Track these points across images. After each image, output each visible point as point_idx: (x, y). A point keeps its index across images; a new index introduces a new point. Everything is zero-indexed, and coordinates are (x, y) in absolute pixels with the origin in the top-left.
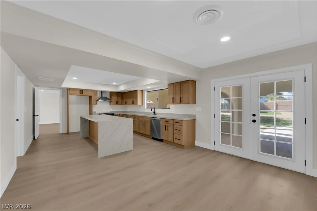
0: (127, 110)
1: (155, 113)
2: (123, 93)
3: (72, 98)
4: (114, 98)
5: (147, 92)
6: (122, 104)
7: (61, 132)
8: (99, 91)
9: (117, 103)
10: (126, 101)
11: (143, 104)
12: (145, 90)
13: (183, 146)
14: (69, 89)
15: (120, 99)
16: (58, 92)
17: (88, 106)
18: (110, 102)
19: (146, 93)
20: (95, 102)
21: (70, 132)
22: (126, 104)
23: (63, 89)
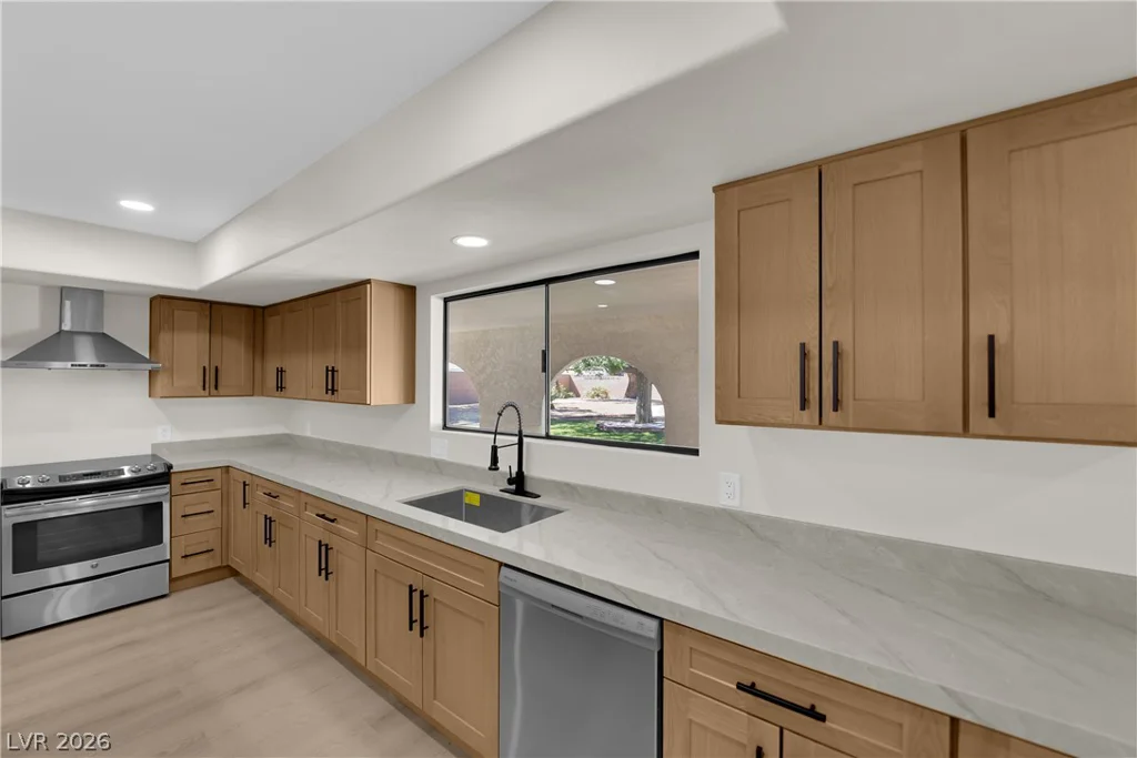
0: (297, 432)
2: (264, 308)
4: (190, 346)
5: (446, 301)
6: (253, 389)
9: (212, 383)
10: (280, 372)
11: (410, 393)
12: (435, 284)
15: (234, 354)
18: (152, 374)
19: (436, 305)
22: (280, 387)
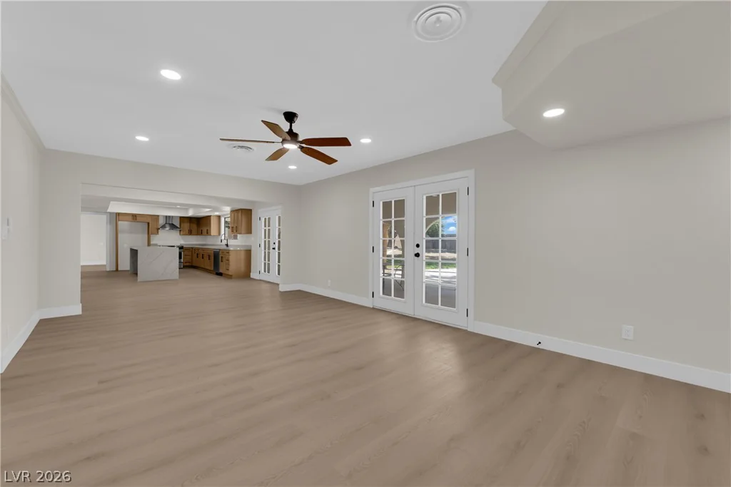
1: (227, 245)
2: (199, 218)
3: (123, 225)
4: (186, 226)
5: (225, 218)
6: (198, 234)
7: (108, 269)
8: (164, 216)
9: (190, 233)
10: (202, 231)
13: (231, 276)
14: (118, 214)
15: (194, 226)
16: (104, 218)
17: (146, 236)
18: (180, 231)
19: (223, 219)
20: (156, 231)
21: (119, 269)
23: (110, 213)
